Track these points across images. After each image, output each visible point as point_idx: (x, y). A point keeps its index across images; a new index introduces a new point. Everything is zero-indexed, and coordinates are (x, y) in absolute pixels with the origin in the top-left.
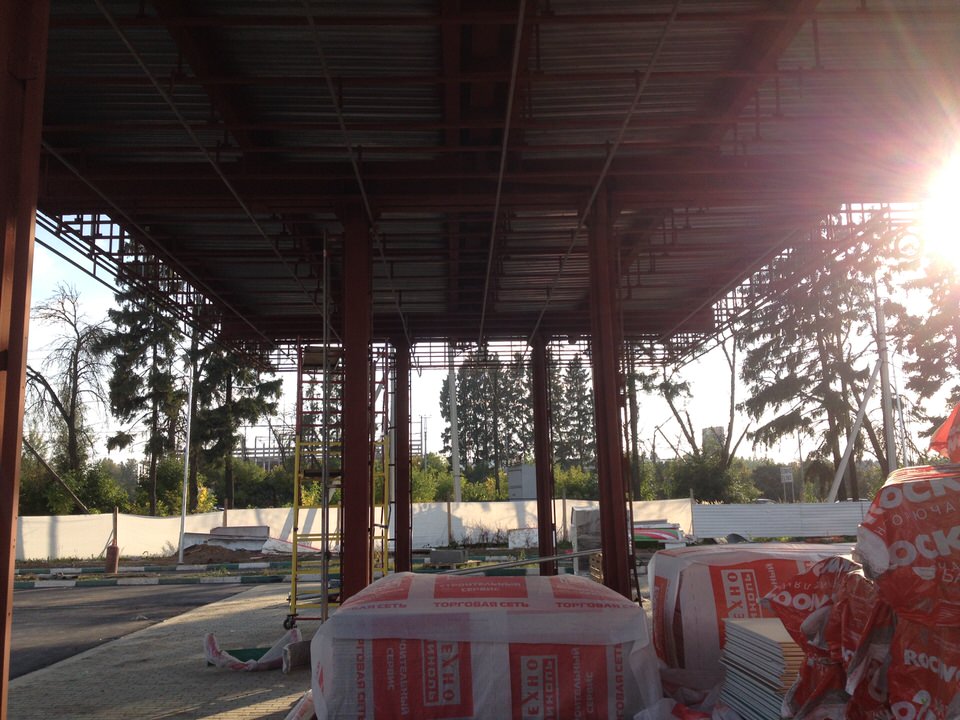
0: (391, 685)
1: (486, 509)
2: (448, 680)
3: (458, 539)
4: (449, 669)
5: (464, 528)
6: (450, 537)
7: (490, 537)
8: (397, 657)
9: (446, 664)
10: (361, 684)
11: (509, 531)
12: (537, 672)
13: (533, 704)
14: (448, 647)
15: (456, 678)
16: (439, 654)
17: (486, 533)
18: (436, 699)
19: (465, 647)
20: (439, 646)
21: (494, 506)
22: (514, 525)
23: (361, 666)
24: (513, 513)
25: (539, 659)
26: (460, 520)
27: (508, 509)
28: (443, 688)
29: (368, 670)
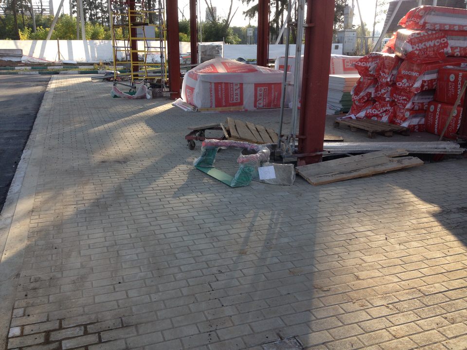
0: (220, 97)
2: (237, 95)
4: (237, 92)
8: (221, 87)
9: (236, 90)
10: (211, 96)
12: (262, 92)
13: (260, 102)
14: (236, 85)
15: (239, 94)
16: (234, 87)
18: (233, 101)
19: (241, 84)
20: (234, 85)
23: (211, 91)
25: (263, 88)
28: (235, 97)
29: (213, 92)
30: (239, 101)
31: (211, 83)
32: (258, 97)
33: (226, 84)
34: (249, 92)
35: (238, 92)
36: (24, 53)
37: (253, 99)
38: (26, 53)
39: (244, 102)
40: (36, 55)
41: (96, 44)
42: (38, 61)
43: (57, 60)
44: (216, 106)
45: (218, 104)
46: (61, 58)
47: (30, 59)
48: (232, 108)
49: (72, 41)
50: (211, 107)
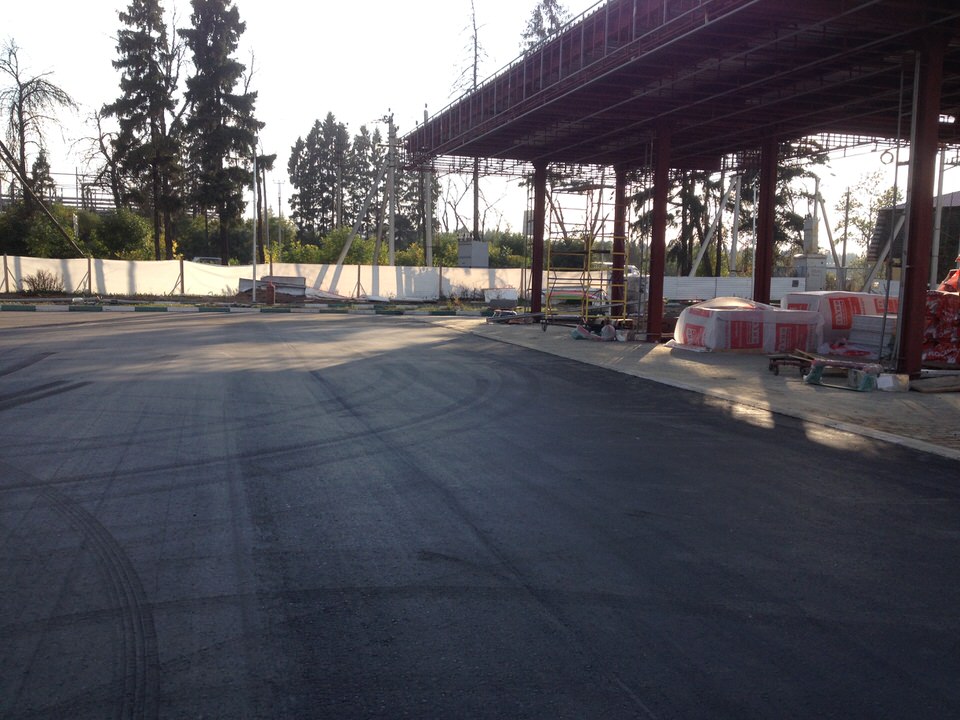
0: (737, 337)
1: (468, 273)
2: (755, 335)
3: (447, 294)
4: (756, 332)
5: (451, 287)
6: (441, 292)
7: (469, 293)
8: (739, 327)
9: (755, 329)
10: (727, 336)
11: (483, 290)
12: (785, 334)
13: (782, 344)
14: (756, 324)
15: (758, 334)
16: (753, 326)
17: (466, 291)
18: (751, 342)
19: (761, 325)
20: (753, 324)
21: (472, 270)
22: (486, 286)
23: (727, 330)
24: (487, 277)
25: (786, 329)
26: (449, 280)
27: (483, 274)
28: (753, 338)
29: (729, 331)
30: (758, 342)
31: (727, 321)
32: (781, 340)
33: (744, 323)
34: (770, 335)
35: (758, 331)
36: (308, 283)
37: (775, 341)
38: (310, 283)
39: (764, 344)
40: (325, 286)
41: (414, 272)
42: (328, 295)
43: (355, 296)
44: (732, 347)
45: (734, 345)
46: (361, 293)
47: (316, 292)
48: (751, 350)
49: (380, 267)
50: (726, 348)
